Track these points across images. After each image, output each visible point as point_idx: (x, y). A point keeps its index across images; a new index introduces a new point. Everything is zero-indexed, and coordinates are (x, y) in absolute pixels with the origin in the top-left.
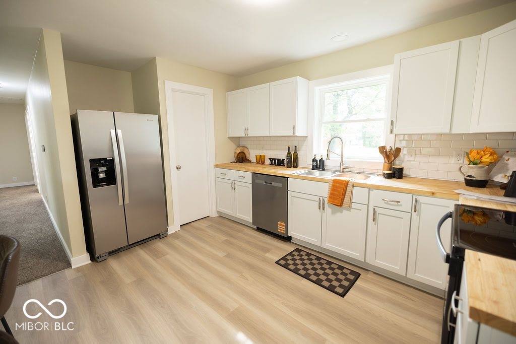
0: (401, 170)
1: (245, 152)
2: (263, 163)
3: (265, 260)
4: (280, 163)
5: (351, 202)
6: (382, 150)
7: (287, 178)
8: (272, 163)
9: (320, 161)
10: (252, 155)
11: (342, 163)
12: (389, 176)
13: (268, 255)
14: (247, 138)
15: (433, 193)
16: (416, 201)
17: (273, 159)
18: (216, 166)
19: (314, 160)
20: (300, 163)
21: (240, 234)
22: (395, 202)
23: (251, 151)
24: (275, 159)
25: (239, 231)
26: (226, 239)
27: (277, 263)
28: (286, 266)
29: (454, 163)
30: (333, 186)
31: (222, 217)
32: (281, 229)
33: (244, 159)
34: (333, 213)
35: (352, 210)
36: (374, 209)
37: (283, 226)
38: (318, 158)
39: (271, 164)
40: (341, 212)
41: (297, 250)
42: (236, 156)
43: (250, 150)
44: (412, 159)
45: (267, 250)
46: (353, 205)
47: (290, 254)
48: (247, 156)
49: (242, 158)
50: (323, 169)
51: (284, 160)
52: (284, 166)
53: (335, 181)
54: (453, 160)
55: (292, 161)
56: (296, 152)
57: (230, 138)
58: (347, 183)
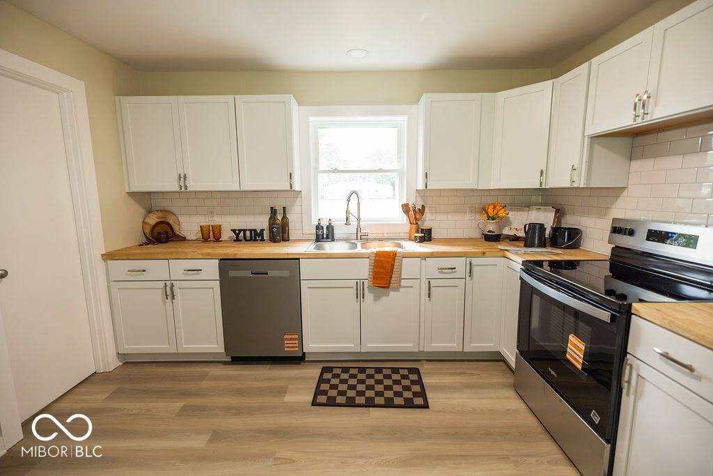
0: (429, 231)
1: (171, 222)
2: (217, 239)
3: (293, 409)
4: (256, 236)
5: (400, 279)
6: (406, 208)
7: (299, 259)
8: (237, 235)
9: (328, 228)
10: (189, 226)
11: (359, 228)
12: (422, 240)
13: (289, 398)
14: (184, 194)
15: (484, 253)
16: (471, 263)
17: (240, 231)
18: (108, 256)
19: (318, 227)
20: (293, 234)
21: (205, 384)
22: (449, 269)
23: (182, 219)
24: (245, 231)
25: (201, 378)
26: (182, 404)
27: (314, 403)
28: (331, 403)
29: (469, 220)
30: (376, 261)
31: (131, 363)
32: (290, 347)
33: (170, 234)
34: (376, 298)
35: (401, 289)
36: (429, 282)
37: (295, 339)
38: (324, 224)
39: (237, 240)
40: (388, 295)
41: (325, 370)
42: (147, 231)
43: (179, 217)
44: (433, 217)
45: (282, 391)
46: (403, 283)
47: (321, 380)
48: (176, 228)
49: (167, 233)
50: (333, 240)
51: (262, 231)
52: (263, 240)
53: (378, 254)
54: (467, 216)
55: (279, 232)
56: (284, 217)
57: (131, 194)
58: (394, 254)
